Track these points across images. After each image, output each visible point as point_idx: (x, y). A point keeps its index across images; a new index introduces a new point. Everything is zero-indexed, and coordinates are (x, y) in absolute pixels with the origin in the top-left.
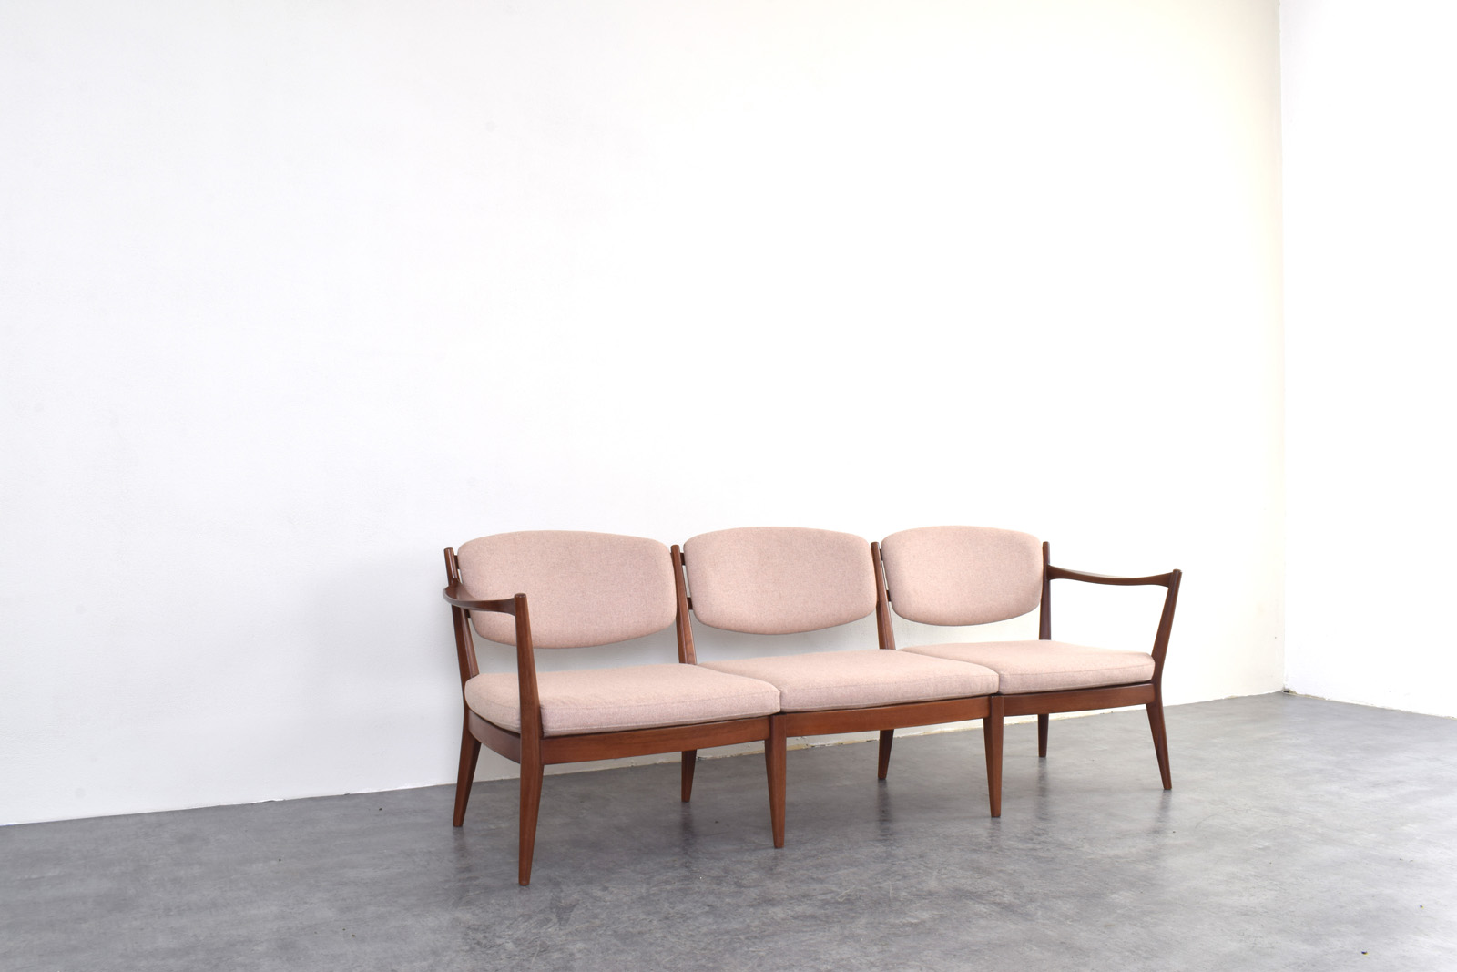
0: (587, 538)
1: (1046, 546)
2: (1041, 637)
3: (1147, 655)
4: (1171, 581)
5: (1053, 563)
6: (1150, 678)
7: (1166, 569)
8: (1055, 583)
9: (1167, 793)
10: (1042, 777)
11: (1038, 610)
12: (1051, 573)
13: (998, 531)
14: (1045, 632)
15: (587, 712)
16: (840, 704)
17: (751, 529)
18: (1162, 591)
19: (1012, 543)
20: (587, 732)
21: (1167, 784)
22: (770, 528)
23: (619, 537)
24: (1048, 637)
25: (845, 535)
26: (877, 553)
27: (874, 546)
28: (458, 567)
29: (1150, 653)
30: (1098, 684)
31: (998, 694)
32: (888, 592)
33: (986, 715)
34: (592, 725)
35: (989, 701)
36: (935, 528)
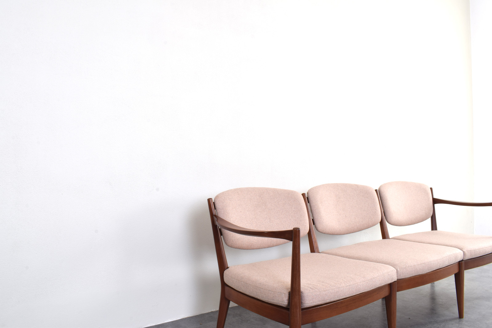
0: (267, 190)
1: (431, 189)
2: (432, 229)
8: (436, 205)
12: (436, 201)
14: (434, 227)
23: (281, 190)
24: (436, 229)
27: (377, 190)
28: (215, 209)
31: (462, 260)
33: (458, 270)
35: (459, 264)
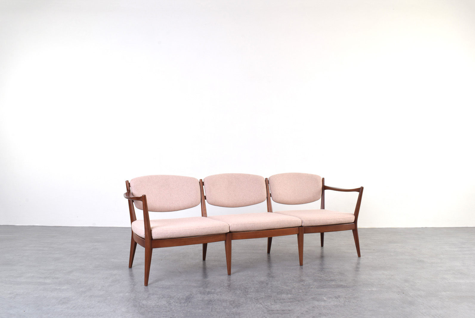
1: (323, 179)
2: (321, 208)
3: (352, 214)
4: (360, 190)
5: (326, 184)
6: (353, 222)
7: (359, 187)
9: (359, 258)
10: (322, 253)
11: (320, 200)
12: (325, 188)
13: (308, 174)
15: (166, 232)
16: (249, 229)
17: (226, 174)
18: (357, 194)
19: (312, 178)
20: (166, 238)
21: (359, 255)
22: (233, 174)
23: (183, 177)
24: (324, 208)
25: (257, 176)
26: (267, 182)
27: (266, 179)
28: (130, 187)
29: (354, 214)
30: (335, 223)
31: (301, 226)
32: (270, 194)
33: (298, 233)
34: (168, 236)
35: (299, 228)
36: (287, 173)
